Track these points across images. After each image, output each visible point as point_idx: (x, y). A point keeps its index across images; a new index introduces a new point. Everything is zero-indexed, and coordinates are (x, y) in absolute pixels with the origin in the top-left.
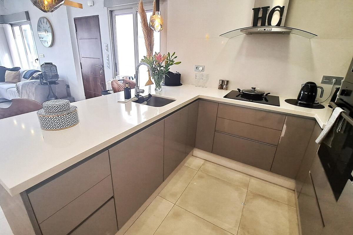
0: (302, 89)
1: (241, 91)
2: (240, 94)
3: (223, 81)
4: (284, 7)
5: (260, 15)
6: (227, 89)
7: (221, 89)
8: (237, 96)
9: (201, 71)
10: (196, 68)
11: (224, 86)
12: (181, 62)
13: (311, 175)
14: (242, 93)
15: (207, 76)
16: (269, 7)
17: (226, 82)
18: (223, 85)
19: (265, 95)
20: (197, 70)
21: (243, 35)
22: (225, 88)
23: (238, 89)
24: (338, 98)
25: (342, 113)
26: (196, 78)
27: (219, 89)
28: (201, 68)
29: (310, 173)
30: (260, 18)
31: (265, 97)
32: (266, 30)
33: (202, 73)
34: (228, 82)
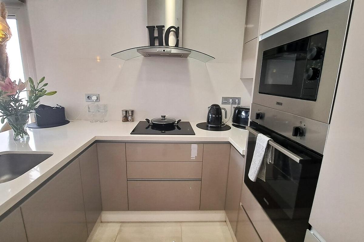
0: (209, 112)
1: (150, 122)
2: (149, 125)
3: (126, 111)
4: (178, 27)
5: (156, 35)
6: (133, 120)
7: (126, 121)
8: (147, 128)
9: (95, 101)
10: (88, 97)
11: (130, 118)
12: (56, 92)
13: (243, 207)
14: (152, 124)
15: (105, 106)
16: (164, 26)
17: (130, 113)
18: (127, 116)
19: (176, 123)
20: (89, 100)
21: (141, 57)
22: (130, 120)
23: (146, 120)
24: (250, 122)
25: (269, 141)
26: (89, 111)
27: (123, 121)
28: (94, 98)
29: (242, 206)
30: (156, 37)
31: (176, 125)
32: (166, 51)
33: (97, 103)
34: (132, 112)
